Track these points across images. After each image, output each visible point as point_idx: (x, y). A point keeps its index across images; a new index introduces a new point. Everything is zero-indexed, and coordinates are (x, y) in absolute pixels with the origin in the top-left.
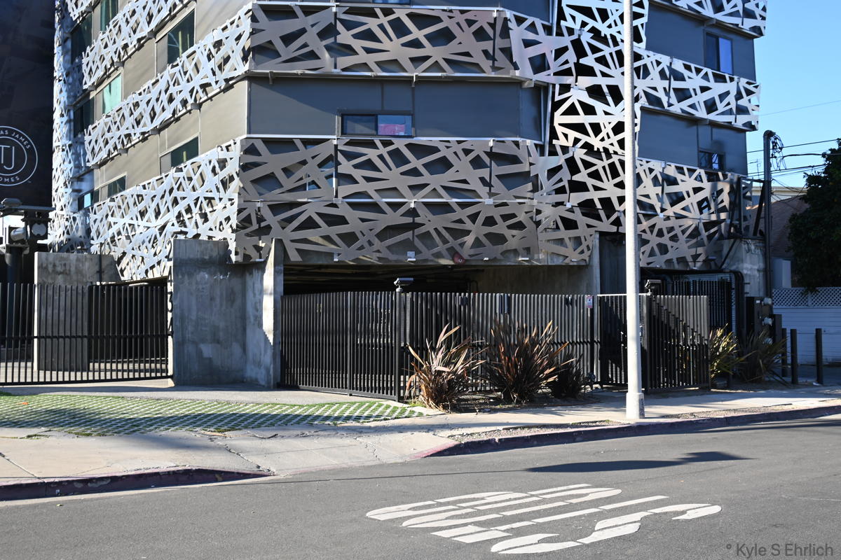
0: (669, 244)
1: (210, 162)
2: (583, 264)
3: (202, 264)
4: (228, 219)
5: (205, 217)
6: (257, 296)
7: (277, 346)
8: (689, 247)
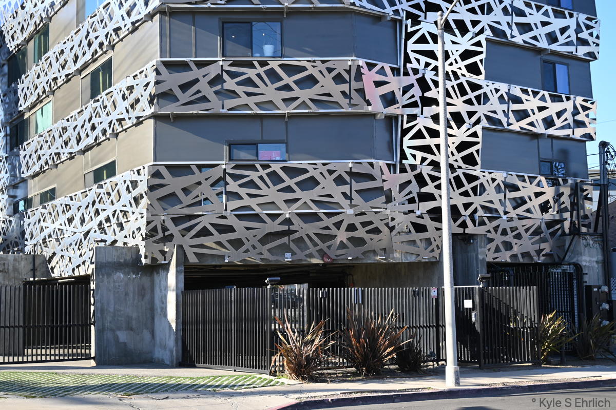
0: (514, 241)
1: (125, 182)
2: (434, 260)
3: (119, 266)
4: (139, 229)
5: (121, 226)
6: (163, 291)
7: (179, 332)
8: (532, 244)
